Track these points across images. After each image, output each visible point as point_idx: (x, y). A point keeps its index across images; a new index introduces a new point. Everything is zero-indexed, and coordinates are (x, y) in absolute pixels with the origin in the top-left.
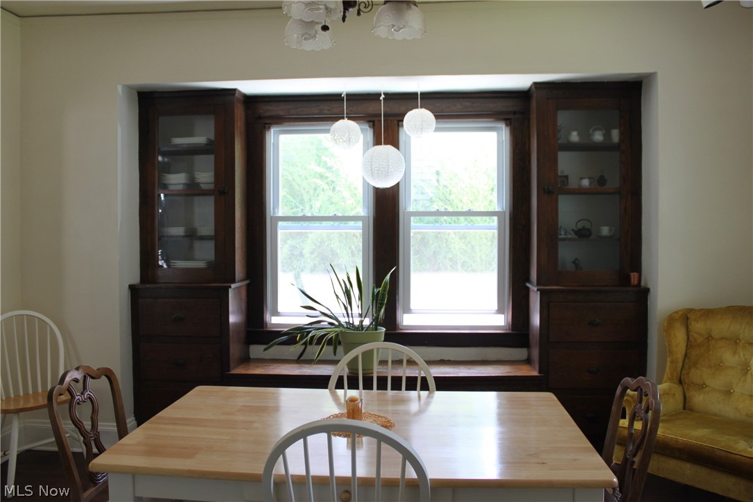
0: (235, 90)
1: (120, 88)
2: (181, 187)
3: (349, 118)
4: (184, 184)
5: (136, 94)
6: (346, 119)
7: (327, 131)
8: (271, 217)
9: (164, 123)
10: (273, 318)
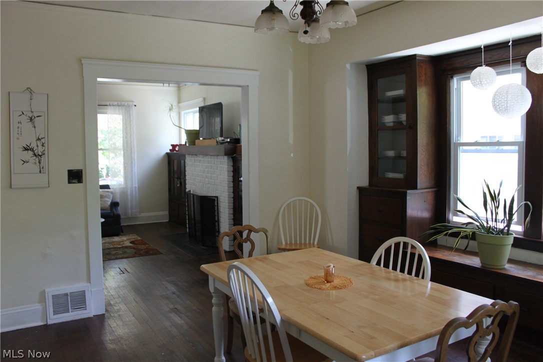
0: (415, 55)
1: (348, 66)
2: (392, 124)
3: (487, 65)
4: (394, 122)
5: (365, 67)
6: (484, 66)
7: (468, 78)
8: (454, 143)
9: (381, 82)
10: (454, 217)
